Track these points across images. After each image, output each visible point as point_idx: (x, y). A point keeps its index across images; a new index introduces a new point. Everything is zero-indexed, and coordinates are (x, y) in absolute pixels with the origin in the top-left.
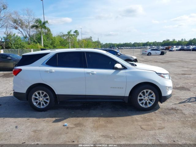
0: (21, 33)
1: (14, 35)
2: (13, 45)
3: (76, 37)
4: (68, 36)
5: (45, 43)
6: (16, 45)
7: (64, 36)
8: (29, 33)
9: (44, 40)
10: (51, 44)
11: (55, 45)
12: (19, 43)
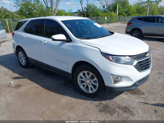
0: (101, 3)
1: (94, 5)
2: (91, 14)
3: (158, 3)
4: (147, 3)
5: (120, 12)
6: (93, 13)
7: (142, 3)
8: (107, 2)
9: (119, 9)
10: (126, 13)
11: (130, 13)
12: (96, 12)
